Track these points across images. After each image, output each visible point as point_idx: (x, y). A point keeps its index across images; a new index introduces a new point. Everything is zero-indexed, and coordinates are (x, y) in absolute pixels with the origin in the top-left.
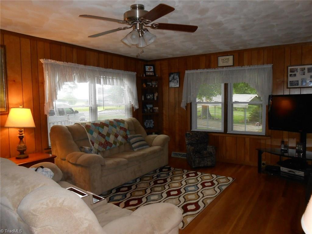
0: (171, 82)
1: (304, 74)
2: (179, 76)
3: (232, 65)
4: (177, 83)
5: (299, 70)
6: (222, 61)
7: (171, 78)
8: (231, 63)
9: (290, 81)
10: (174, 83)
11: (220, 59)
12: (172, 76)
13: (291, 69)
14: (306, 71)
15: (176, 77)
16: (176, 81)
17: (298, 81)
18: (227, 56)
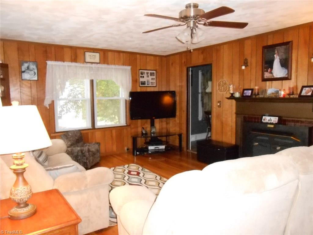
0: (25, 73)
1: (148, 77)
2: (37, 67)
3: (99, 62)
4: (35, 75)
5: (145, 73)
6: (90, 57)
7: (24, 68)
8: (97, 60)
9: (141, 81)
10: (29, 74)
11: (88, 54)
12: (26, 65)
13: (141, 72)
14: (149, 74)
15: (33, 66)
16: (33, 72)
17: (145, 82)
18: (94, 52)
